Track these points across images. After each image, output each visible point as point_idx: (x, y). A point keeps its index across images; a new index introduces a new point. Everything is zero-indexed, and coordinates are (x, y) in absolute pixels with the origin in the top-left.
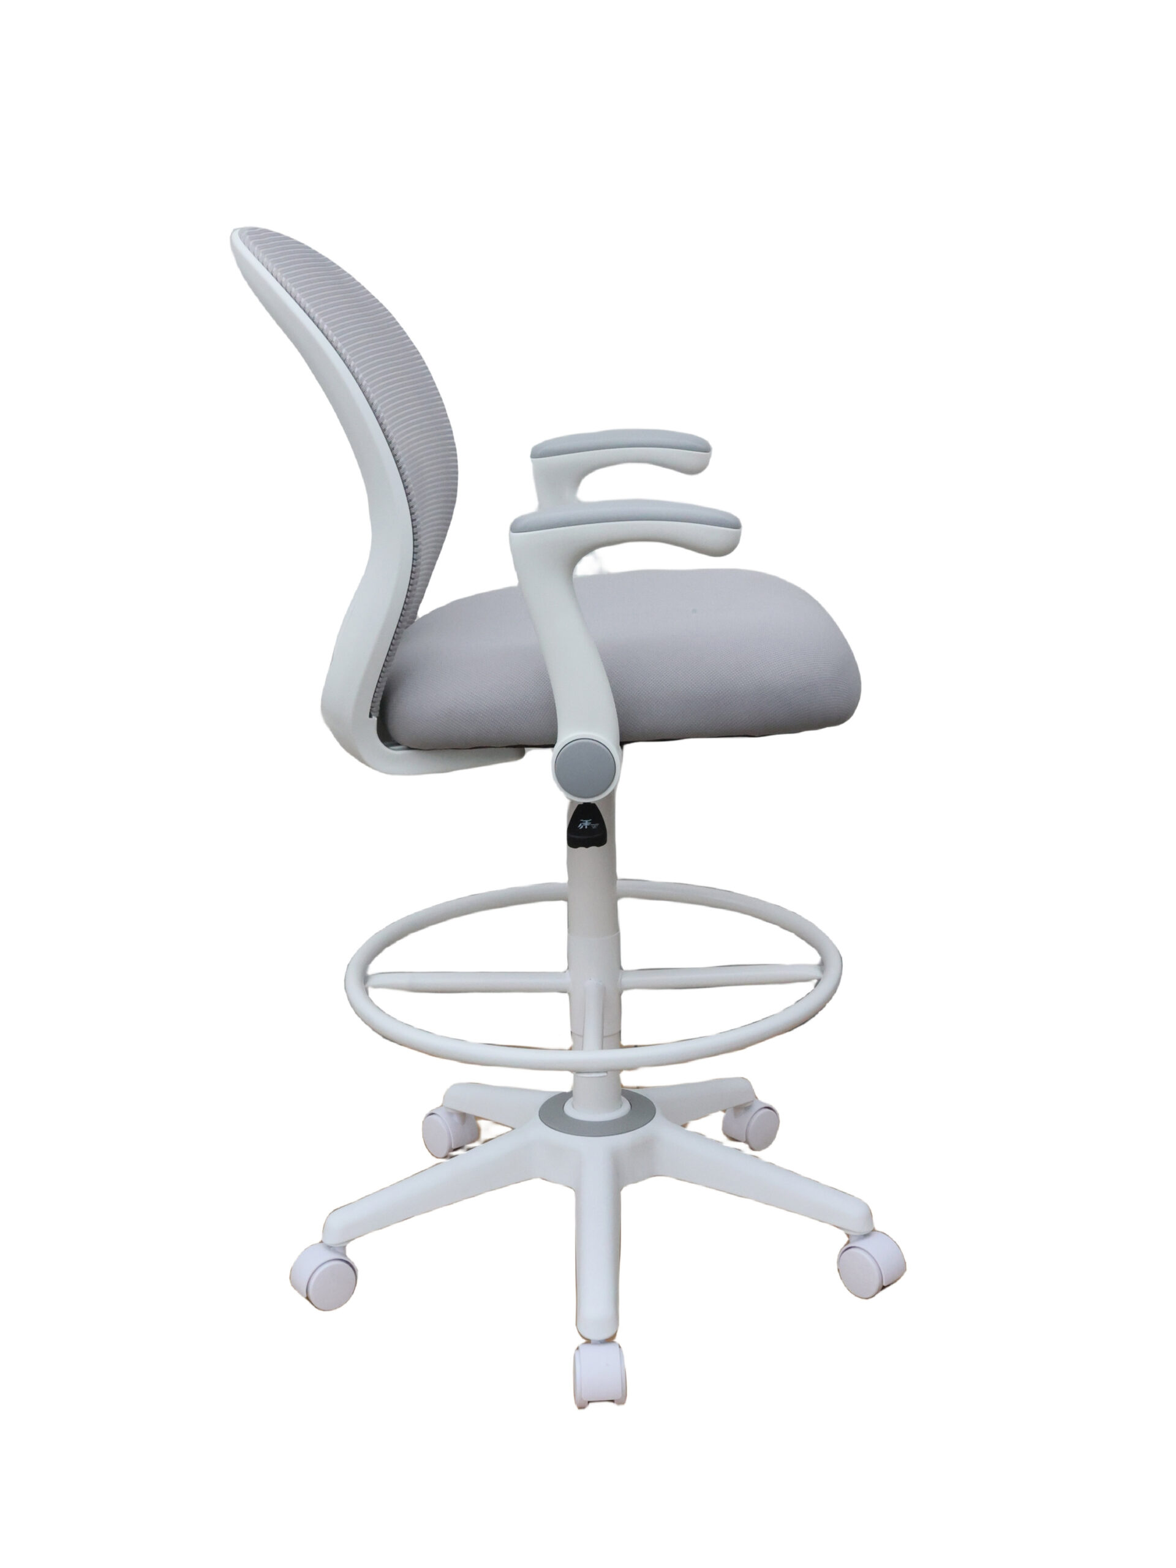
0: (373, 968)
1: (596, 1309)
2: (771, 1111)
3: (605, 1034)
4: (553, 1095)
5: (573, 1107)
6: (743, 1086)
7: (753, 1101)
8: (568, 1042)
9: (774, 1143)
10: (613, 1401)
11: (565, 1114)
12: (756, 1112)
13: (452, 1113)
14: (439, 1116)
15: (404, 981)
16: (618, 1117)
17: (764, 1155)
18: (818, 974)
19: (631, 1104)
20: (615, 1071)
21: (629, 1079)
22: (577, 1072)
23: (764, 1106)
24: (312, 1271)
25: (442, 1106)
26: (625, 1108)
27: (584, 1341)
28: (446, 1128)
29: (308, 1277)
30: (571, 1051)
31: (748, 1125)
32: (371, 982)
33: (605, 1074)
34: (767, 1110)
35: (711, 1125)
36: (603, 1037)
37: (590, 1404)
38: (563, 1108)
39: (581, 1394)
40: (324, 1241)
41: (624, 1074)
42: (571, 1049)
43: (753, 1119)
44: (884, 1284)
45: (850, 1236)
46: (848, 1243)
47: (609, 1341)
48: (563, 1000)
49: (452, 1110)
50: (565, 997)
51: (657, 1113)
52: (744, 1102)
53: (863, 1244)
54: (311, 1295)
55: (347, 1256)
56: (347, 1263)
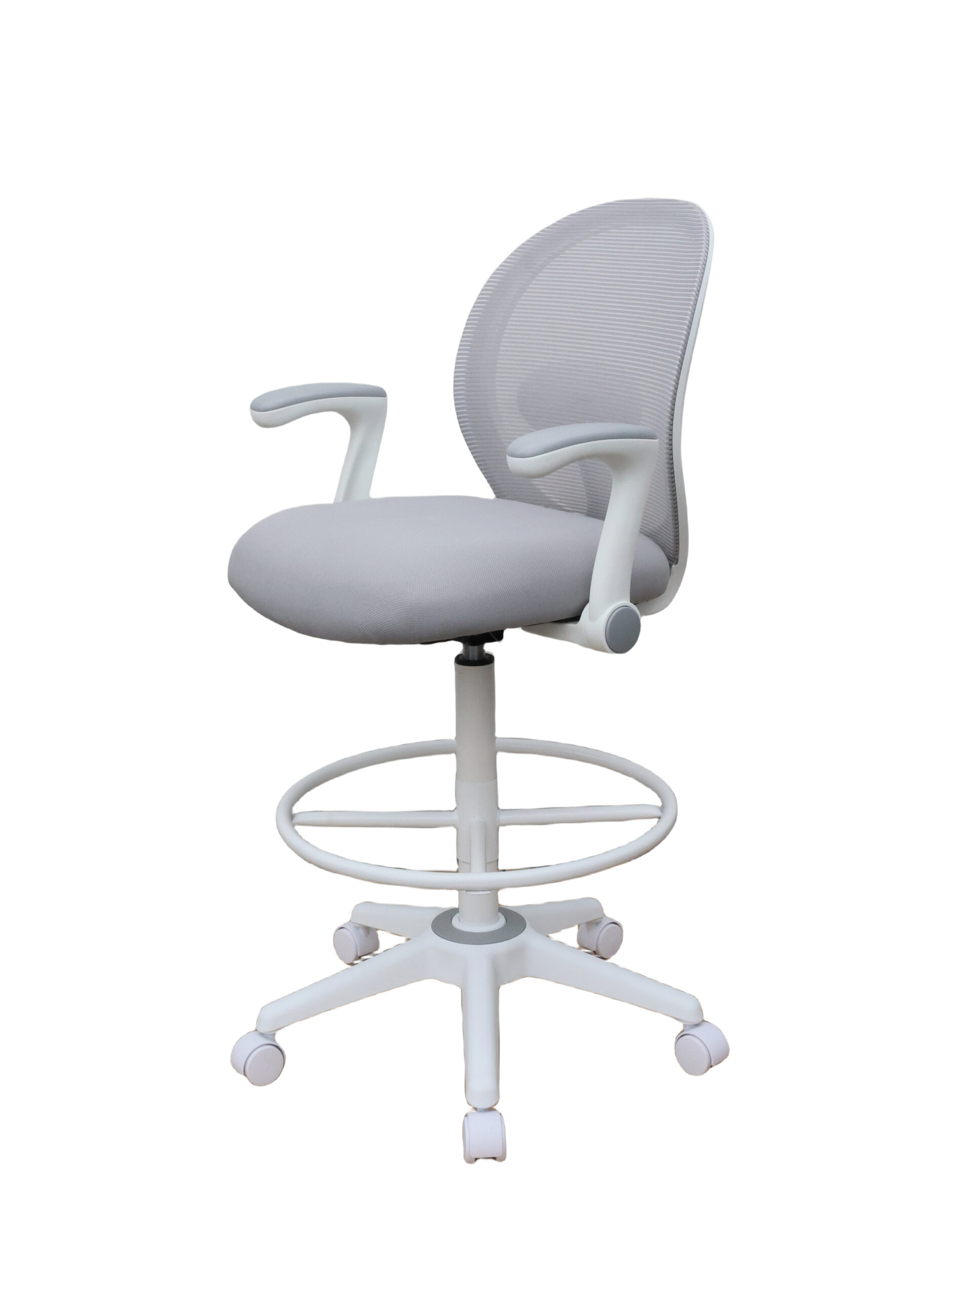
0: (296, 809)
1: (482, 1082)
2: (618, 925)
3: (487, 862)
4: (442, 912)
5: (459, 921)
6: (593, 905)
7: (601, 918)
8: (454, 866)
9: (619, 951)
10: (494, 1158)
11: (453, 926)
12: (605, 926)
13: (358, 927)
14: (348, 930)
15: (323, 818)
16: (501, 927)
17: (609, 963)
18: (658, 813)
19: (506, 919)
20: (495, 890)
21: (509, 898)
22: (463, 890)
23: (612, 921)
24: (249, 1054)
25: (350, 921)
26: (502, 921)
27: (474, 1110)
28: (353, 939)
29: (245, 1059)
30: (461, 873)
31: (598, 937)
32: (296, 820)
33: (489, 892)
34: (614, 925)
35: (569, 936)
36: (486, 864)
38: (451, 922)
39: (470, 1151)
40: (258, 1029)
41: (501, 894)
42: (457, 871)
43: (600, 935)
44: (712, 1065)
45: (685, 1025)
46: (683, 1031)
47: (491, 1109)
48: (451, 832)
49: (358, 924)
50: (455, 830)
51: (527, 926)
52: (594, 918)
53: (695, 1031)
54: (247, 1073)
55: (276, 1041)
56: (277, 1047)
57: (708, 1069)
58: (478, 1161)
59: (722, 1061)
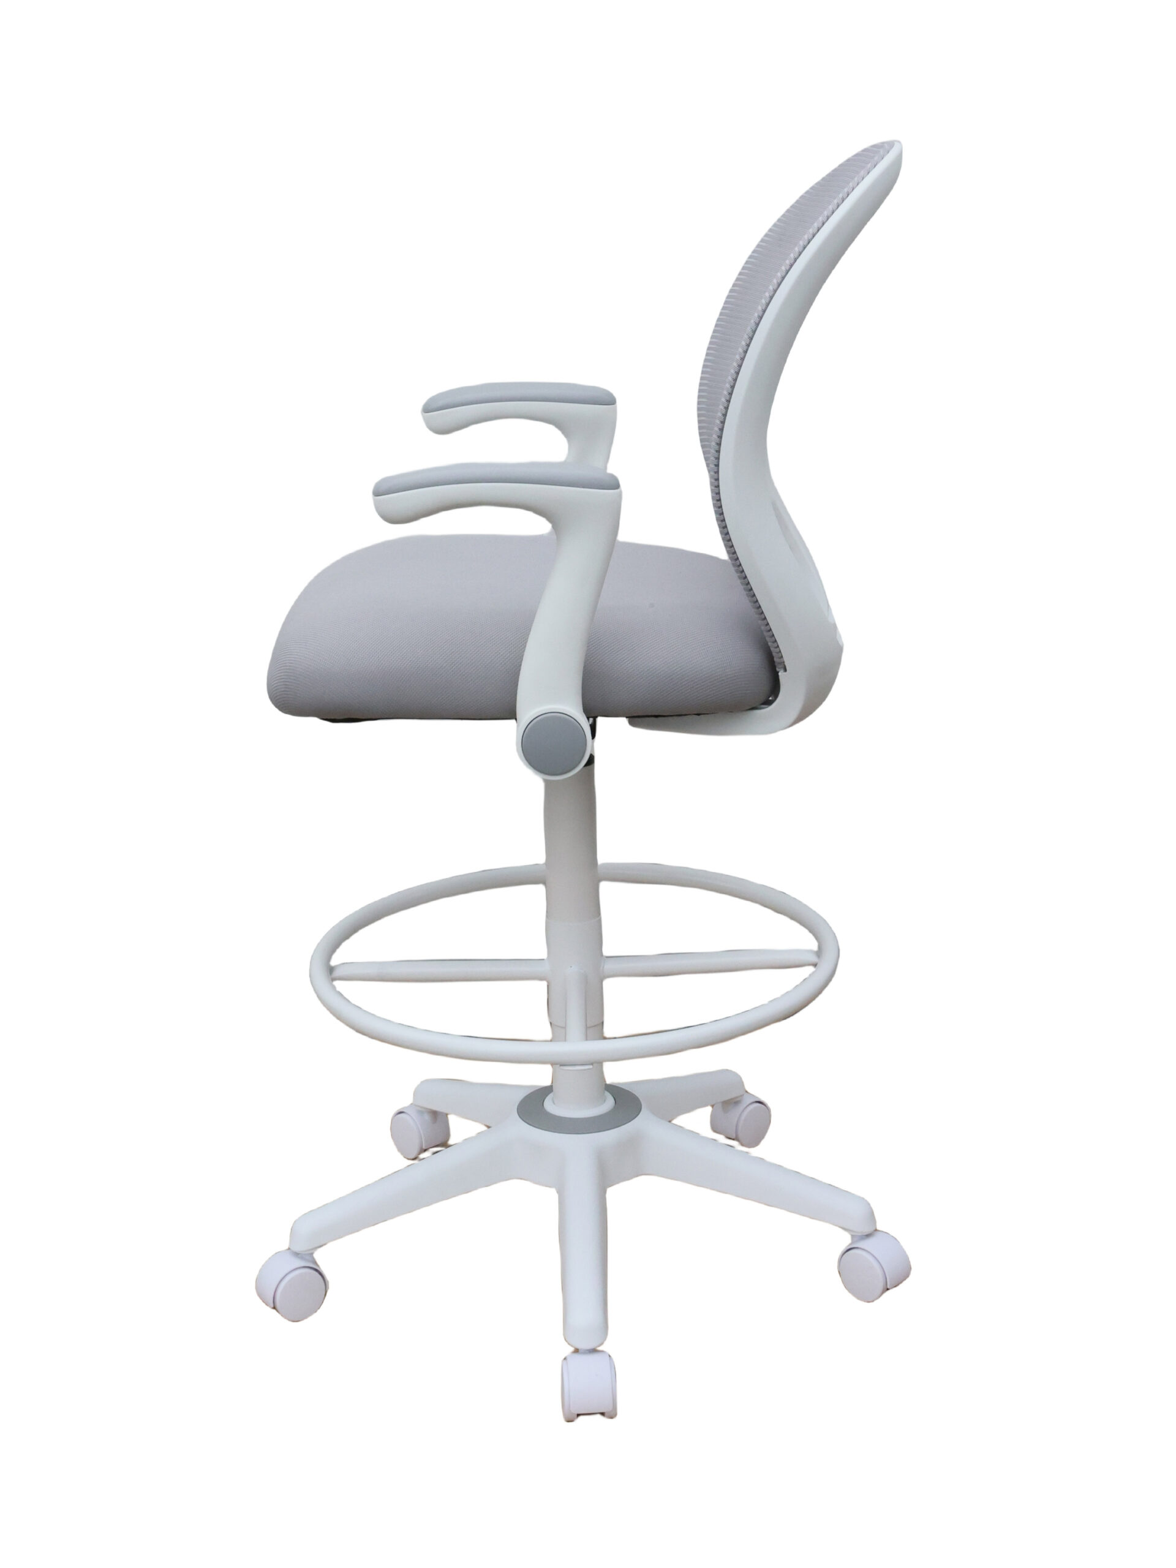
0: (334, 962)
1: (585, 1316)
2: (763, 1106)
3: (588, 1026)
4: (532, 1090)
5: (554, 1104)
6: (731, 1079)
7: (743, 1095)
8: (547, 1034)
9: (765, 1140)
10: (603, 1414)
11: (545, 1111)
12: (746, 1107)
13: (422, 1111)
14: (408, 1115)
16: (608, 1111)
17: (754, 1152)
18: (814, 959)
19: (615, 1100)
20: (598, 1064)
21: (616, 1073)
22: (558, 1064)
23: (754, 1100)
24: (279, 1280)
25: (412, 1104)
26: (609, 1103)
27: (572, 1350)
28: (416, 1127)
29: (273, 1294)
30: (552, 1043)
31: (739, 1120)
32: (336, 974)
33: (591, 1067)
34: (758, 1104)
35: (698, 1120)
36: (587, 1028)
37: (581, 1418)
38: (543, 1104)
39: (570, 1407)
40: (291, 1248)
41: (607, 1068)
42: (551, 1041)
43: (742, 1114)
44: (888, 1287)
45: (853, 1236)
46: (850, 1244)
47: (596, 1350)
48: (539, 988)
49: (421, 1107)
50: (545, 983)
51: (642, 1110)
52: (733, 1096)
53: (865, 1244)
54: (278, 1305)
55: (315, 1263)
56: (316, 1270)
57: (882, 1293)
59: (901, 1282)
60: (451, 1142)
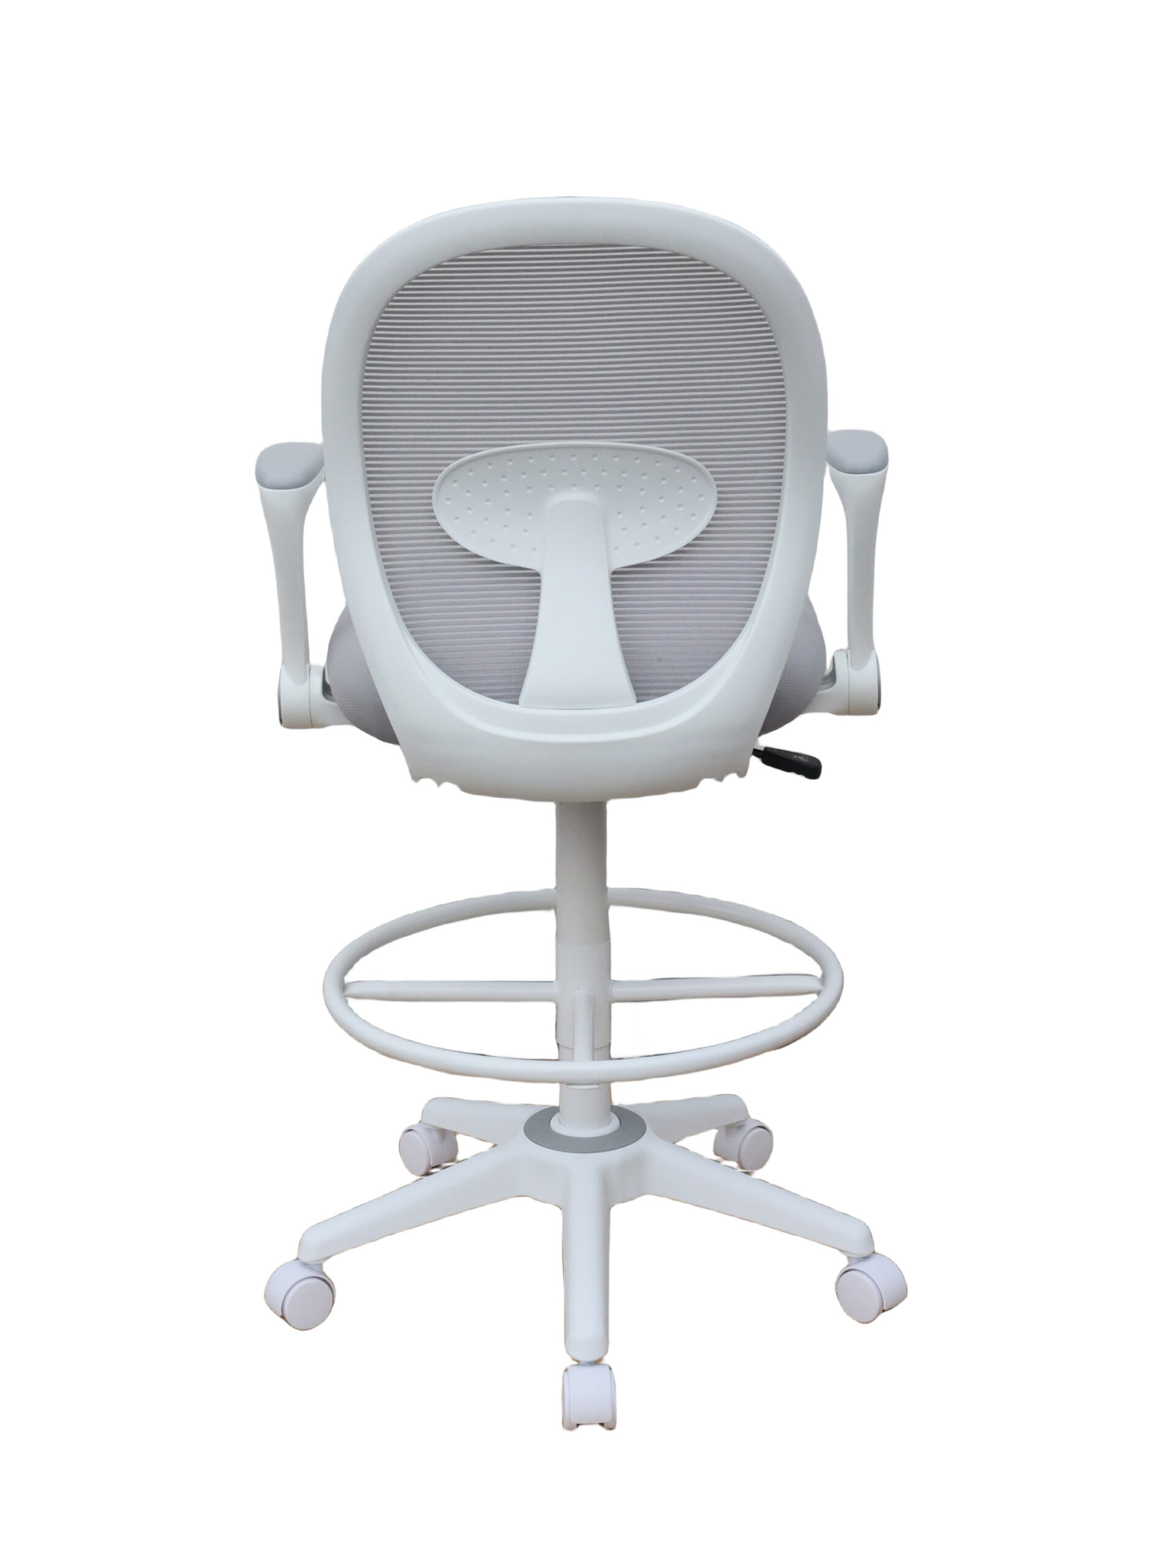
0: (349, 978)
1: (585, 1329)
2: (764, 1130)
3: (595, 1047)
4: (539, 1110)
5: (560, 1123)
6: (735, 1104)
7: (745, 1120)
8: (554, 1053)
9: (768, 1163)
10: (602, 1424)
11: (551, 1129)
12: (749, 1132)
13: (431, 1129)
14: (416, 1132)
16: (613, 1131)
17: (761, 1175)
18: (819, 986)
19: (620, 1121)
20: (605, 1084)
21: (624, 1095)
22: (566, 1083)
23: (757, 1125)
24: (287, 1290)
25: (421, 1122)
26: (614, 1124)
27: (575, 1363)
28: (425, 1147)
29: (283, 1297)
30: (558, 1062)
31: (741, 1144)
32: (349, 991)
33: (597, 1086)
34: (760, 1129)
35: (703, 1143)
36: (594, 1049)
38: (549, 1123)
39: (570, 1414)
40: (300, 1258)
41: (615, 1087)
42: (558, 1060)
43: (745, 1139)
44: (884, 1309)
45: (850, 1258)
46: (848, 1266)
47: (597, 1362)
48: (547, 1009)
49: (430, 1126)
50: (551, 1006)
51: (647, 1129)
52: (735, 1121)
53: (863, 1266)
54: (287, 1316)
55: (324, 1274)
56: (324, 1280)
57: (879, 1314)
58: (580, 1427)
59: (896, 1305)
60: (460, 1157)
